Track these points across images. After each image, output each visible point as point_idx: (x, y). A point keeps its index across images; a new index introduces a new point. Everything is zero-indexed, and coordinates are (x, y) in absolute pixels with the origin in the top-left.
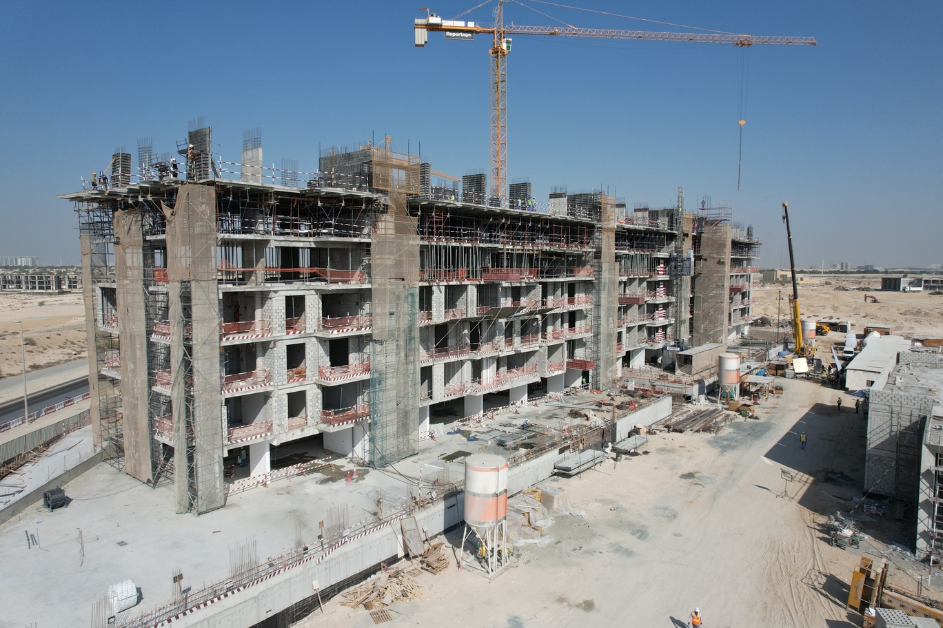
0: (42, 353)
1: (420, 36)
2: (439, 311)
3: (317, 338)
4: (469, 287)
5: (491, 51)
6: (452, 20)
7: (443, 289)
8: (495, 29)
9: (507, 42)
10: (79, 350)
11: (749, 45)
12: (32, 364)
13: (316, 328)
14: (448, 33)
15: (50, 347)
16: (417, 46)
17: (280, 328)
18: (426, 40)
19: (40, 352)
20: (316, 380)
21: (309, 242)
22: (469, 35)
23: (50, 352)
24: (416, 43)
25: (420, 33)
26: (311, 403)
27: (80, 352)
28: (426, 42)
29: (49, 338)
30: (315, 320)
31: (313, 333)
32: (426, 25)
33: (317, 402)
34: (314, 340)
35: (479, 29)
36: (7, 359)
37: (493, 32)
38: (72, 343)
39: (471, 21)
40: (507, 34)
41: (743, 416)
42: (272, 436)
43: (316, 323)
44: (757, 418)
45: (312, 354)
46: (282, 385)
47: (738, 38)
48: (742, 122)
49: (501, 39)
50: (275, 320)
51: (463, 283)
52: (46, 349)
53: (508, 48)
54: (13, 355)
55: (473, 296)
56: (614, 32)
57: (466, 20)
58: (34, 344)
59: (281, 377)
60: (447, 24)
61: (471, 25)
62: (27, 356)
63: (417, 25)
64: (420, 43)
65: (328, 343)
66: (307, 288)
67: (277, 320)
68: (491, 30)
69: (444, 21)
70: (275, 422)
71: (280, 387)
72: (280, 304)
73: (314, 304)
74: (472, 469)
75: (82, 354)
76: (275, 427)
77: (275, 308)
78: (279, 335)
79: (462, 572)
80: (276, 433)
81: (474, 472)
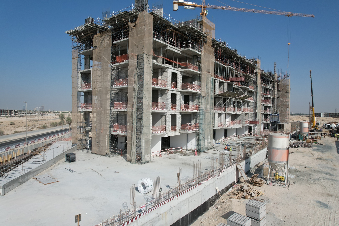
0: (18, 128)
1: (175, 7)
2: (217, 91)
4: (225, 83)
5: (201, 14)
6: (187, 2)
7: (218, 81)
8: (203, 6)
9: (206, 11)
10: (31, 128)
11: (291, 16)
12: (15, 131)
13: (180, 88)
14: (185, 6)
15: (21, 126)
16: (174, 10)
18: (178, 8)
19: (17, 127)
20: (180, 111)
21: (179, 51)
22: (193, 7)
23: (21, 128)
24: (174, 9)
25: (175, 6)
27: (32, 129)
28: (177, 9)
29: (19, 123)
30: (180, 85)
31: (179, 90)
32: (178, 3)
33: (180, 121)
34: (179, 93)
35: (197, 5)
36: (5, 129)
37: (201, 7)
38: (28, 125)
39: (194, 2)
40: (207, 8)
41: (315, 144)
42: (166, 133)
43: (180, 86)
44: (321, 144)
45: (179, 99)
46: (170, 110)
47: (288, 13)
48: (289, 44)
49: (204, 9)
50: (168, 81)
51: (224, 81)
52: (19, 127)
53: (207, 13)
54: (7, 127)
55: (226, 87)
56: (245, 9)
57: (192, 2)
58: (14, 125)
59: (169, 107)
60: (186, 3)
61: (194, 4)
62: (12, 128)
63: (175, 3)
64: (175, 9)
65: (183, 96)
66: (178, 70)
68: (201, 6)
69: (184, 2)
70: (167, 126)
71: (169, 111)
72: (170, 75)
73: (180, 77)
74: (276, 137)
75: (33, 129)
76: (167, 129)
77: (168, 76)
78: (169, 87)
79: (271, 186)
80: (167, 131)
81: (277, 138)
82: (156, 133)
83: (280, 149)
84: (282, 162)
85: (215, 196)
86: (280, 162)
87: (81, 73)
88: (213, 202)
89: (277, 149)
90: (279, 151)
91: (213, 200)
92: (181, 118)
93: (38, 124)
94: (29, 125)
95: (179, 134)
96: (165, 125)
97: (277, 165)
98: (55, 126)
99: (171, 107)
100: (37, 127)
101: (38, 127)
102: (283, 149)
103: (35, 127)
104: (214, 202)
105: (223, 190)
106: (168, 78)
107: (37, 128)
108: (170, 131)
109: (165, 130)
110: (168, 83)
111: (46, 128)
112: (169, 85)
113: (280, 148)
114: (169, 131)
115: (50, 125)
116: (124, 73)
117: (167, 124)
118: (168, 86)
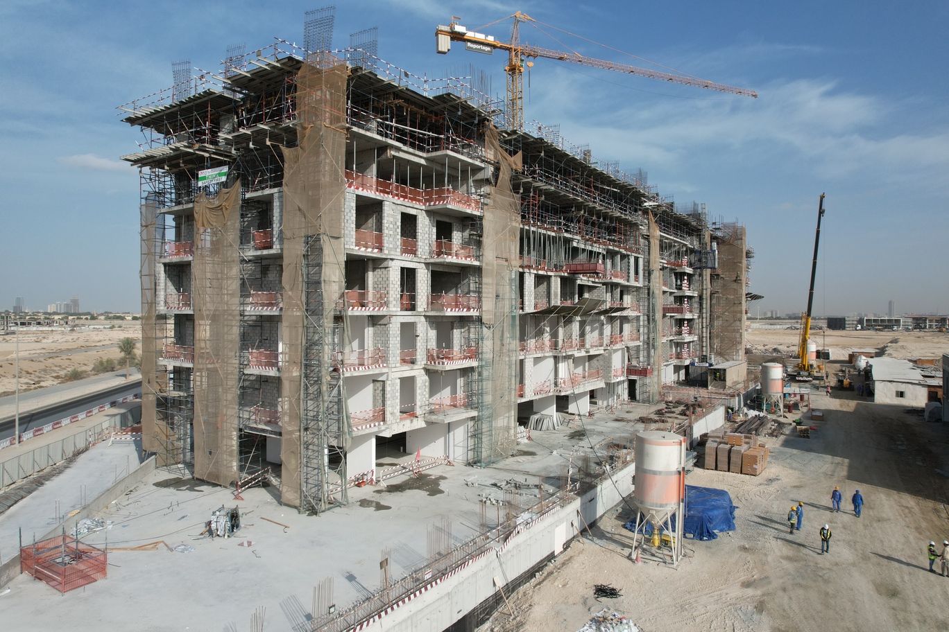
1: (443, 43)
2: (530, 301)
3: (426, 317)
4: (553, 279)
5: (508, 68)
6: (474, 31)
7: (533, 276)
8: (513, 46)
10: (37, 379)
13: (426, 307)
14: (469, 44)
15: (4, 376)
18: (450, 48)
20: (425, 365)
22: (489, 48)
25: (443, 39)
26: (420, 391)
27: (39, 382)
30: (425, 298)
31: (422, 312)
32: (450, 33)
34: (423, 319)
35: (498, 44)
37: (510, 49)
38: (28, 373)
39: (491, 35)
42: (386, 426)
43: (426, 301)
45: (422, 334)
46: (395, 367)
50: (391, 292)
51: (550, 273)
55: (557, 289)
57: (486, 34)
59: (395, 358)
60: (470, 34)
61: (491, 38)
64: (443, 50)
66: (419, 261)
67: (393, 293)
68: (509, 46)
69: (468, 32)
70: (388, 410)
71: (394, 370)
72: (395, 277)
73: (425, 279)
74: (650, 443)
75: (42, 384)
76: (388, 416)
77: (391, 279)
78: (394, 309)
79: (640, 564)
80: (388, 423)
81: (654, 446)
82: (358, 429)
83: (660, 473)
84: (666, 504)
85: (491, 598)
86: (661, 506)
87: (165, 265)
88: (487, 614)
89: (655, 473)
90: (658, 477)
91: (486, 608)
92: (427, 384)
93: (56, 366)
94: (30, 371)
95: (424, 425)
96: (384, 405)
97: (654, 512)
98: (107, 371)
99: (399, 358)
100: (55, 375)
101: (57, 377)
102: (668, 473)
103: (48, 376)
104: (489, 614)
105: (516, 579)
106: (391, 286)
107: (53, 379)
108: (398, 420)
109: (384, 420)
110: (391, 299)
111: (81, 379)
112: (395, 302)
113: (660, 470)
114: (394, 421)
115: (94, 369)
116: (275, 272)
117: (388, 403)
118: (391, 305)
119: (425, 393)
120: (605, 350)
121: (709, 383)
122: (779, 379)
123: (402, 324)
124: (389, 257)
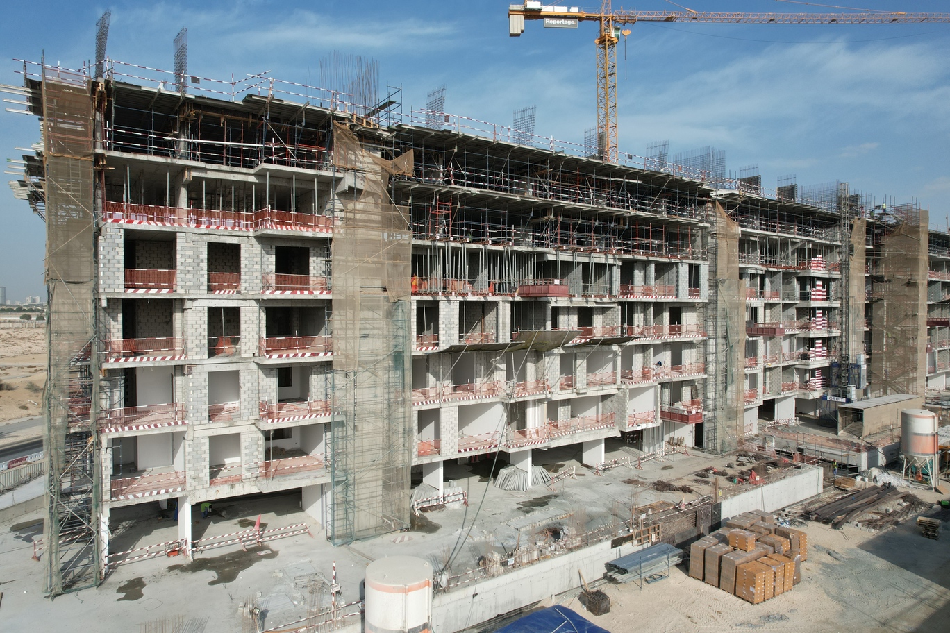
1: (515, 24)
2: (451, 335)
3: (257, 364)
4: (501, 304)
6: (552, 5)
7: (456, 305)
13: (256, 351)
14: (547, 21)
16: (512, 35)
17: (198, 349)
18: (523, 29)
22: (572, 21)
24: (512, 32)
25: (516, 20)
26: (247, 451)
28: (522, 31)
30: (254, 341)
31: (250, 358)
32: (522, 11)
33: (257, 450)
34: (253, 366)
35: (584, 14)
39: (575, 6)
46: (201, 425)
50: (191, 338)
55: (504, 316)
59: (199, 414)
61: (574, 10)
63: (513, 11)
64: (516, 32)
67: (194, 338)
69: (543, 7)
70: (189, 474)
71: (198, 428)
72: (197, 319)
73: (254, 318)
77: (191, 322)
78: (196, 357)
80: (189, 489)
99: (207, 414)
106: (191, 330)
108: (207, 486)
110: (191, 346)
114: (200, 488)
117: (188, 466)
118: (191, 353)
119: (256, 453)
120: (619, 389)
121: (839, 426)
122: (927, 435)
123: (211, 374)
124: (185, 297)
